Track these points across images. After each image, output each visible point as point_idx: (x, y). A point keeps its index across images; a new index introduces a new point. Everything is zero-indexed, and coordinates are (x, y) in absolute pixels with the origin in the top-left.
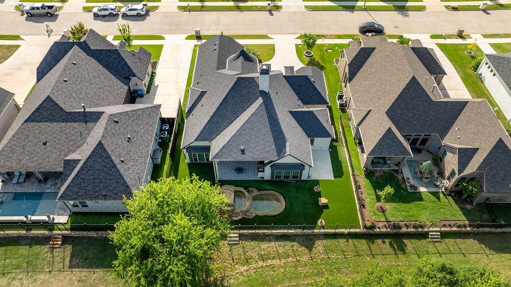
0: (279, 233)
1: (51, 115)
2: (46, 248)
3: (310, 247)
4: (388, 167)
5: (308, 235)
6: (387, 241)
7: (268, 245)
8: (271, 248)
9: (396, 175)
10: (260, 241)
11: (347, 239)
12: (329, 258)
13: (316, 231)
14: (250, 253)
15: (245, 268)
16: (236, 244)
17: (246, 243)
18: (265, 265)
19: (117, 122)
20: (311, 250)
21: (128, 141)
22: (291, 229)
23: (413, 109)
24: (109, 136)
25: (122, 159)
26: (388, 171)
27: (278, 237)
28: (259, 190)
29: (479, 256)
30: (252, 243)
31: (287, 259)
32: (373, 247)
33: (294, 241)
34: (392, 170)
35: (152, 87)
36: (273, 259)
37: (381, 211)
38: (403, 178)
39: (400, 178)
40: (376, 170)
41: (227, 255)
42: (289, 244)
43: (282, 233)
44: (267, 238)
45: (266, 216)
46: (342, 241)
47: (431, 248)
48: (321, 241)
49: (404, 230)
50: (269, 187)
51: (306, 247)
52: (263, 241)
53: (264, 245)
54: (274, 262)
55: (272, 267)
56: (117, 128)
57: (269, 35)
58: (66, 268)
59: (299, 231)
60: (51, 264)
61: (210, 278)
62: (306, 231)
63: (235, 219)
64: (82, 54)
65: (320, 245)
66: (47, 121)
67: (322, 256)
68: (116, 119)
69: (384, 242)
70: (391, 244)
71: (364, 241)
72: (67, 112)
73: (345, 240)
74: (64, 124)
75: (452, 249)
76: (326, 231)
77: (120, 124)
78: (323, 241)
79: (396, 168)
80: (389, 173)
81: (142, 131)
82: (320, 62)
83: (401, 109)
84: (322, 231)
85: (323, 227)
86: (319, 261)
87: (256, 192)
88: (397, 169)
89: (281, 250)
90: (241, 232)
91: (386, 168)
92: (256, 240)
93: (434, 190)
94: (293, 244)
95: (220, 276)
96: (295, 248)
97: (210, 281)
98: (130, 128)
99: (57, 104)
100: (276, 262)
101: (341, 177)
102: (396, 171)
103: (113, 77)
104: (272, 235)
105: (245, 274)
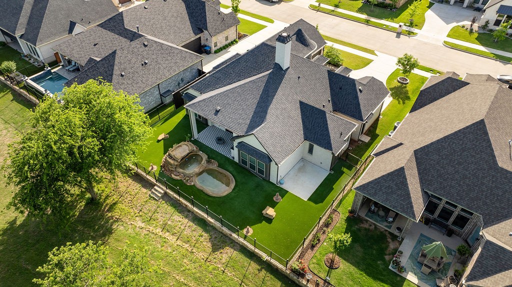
0: (199, 214)
1: (115, 26)
4: (386, 226)
5: (225, 236)
7: (181, 219)
8: (180, 223)
9: (389, 240)
10: (177, 210)
11: (262, 268)
12: (224, 272)
13: (235, 236)
14: (158, 216)
15: (143, 225)
16: (154, 199)
17: (165, 205)
18: (161, 234)
19: (146, 46)
20: (214, 252)
21: (142, 65)
22: (213, 218)
23: (459, 164)
24: (128, 51)
25: (123, 73)
26: (382, 230)
27: (197, 218)
28: (219, 166)
30: (170, 208)
31: (184, 244)
33: (206, 231)
34: (390, 233)
35: (224, 50)
36: (173, 234)
37: (328, 265)
38: (396, 250)
39: (392, 246)
40: (367, 221)
41: (140, 204)
42: (200, 231)
43: (202, 216)
44: (186, 213)
45: (202, 191)
46: (254, 266)
48: (232, 250)
50: (231, 169)
51: (213, 245)
52: (180, 213)
54: (170, 237)
55: (164, 241)
56: (141, 50)
57: (376, 52)
59: (218, 225)
61: (109, 213)
62: (225, 230)
63: (173, 176)
66: (109, 30)
67: (219, 266)
68: (146, 43)
72: (125, 29)
73: (259, 268)
74: (117, 36)
76: (245, 242)
77: (147, 48)
78: (235, 252)
79: (396, 233)
80: (381, 232)
81: (164, 65)
83: (439, 155)
84: (241, 240)
86: (211, 268)
87: (214, 166)
88: (398, 234)
89: (187, 232)
90: (168, 191)
91: (382, 226)
92: (175, 207)
94: (203, 233)
95: (118, 217)
96: (202, 239)
97: (107, 215)
98: (154, 57)
99: (123, 20)
100: (172, 239)
101: (316, 203)
102: (394, 237)
103: (188, 23)
104: (193, 213)
105: (138, 229)
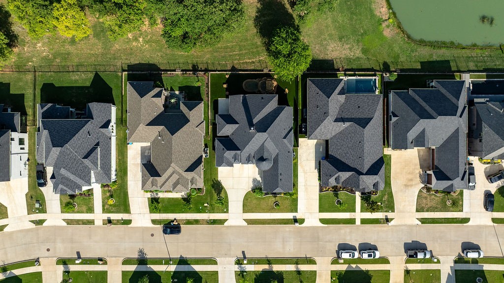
1: (361, 121)
2: (345, 67)
3: (233, 67)
5: (233, 71)
6: (200, 69)
8: (250, 66)
11: (217, 69)
13: (230, 73)
14: (259, 64)
15: (260, 59)
16: (265, 68)
17: (260, 68)
18: (252, 60)
29: (162, 62)
30: (258, 68)
31: (243, 62)
32: (206, 66)
33: (240, 69)
35: (318, 168)
42: (242, 68)
47: (181, 65)
49: (191, 73)
51: (235, 67)
53: (252, 68)
54: (249, 61)
55: (249, 59)
57: (246, 224)
58: (334, 60)
60: (341, 61)
62: (234, 73)
64: (358, 168)
65: (229, 68)
66: (362, 118)
67: (228, 63)
69: (201, 68)
70: (198, 68)
71: (209, 69)
75: (173, 65)
78: (227, 69)
82: (214, 192)
85: (227, 74)
86: (230, 61)
89: (245, 66)
90: (263, 72)
93: (172, 92)
96: (239, 66)
101: (215, 100)
103: (338, 157)
105: (261, 56)
